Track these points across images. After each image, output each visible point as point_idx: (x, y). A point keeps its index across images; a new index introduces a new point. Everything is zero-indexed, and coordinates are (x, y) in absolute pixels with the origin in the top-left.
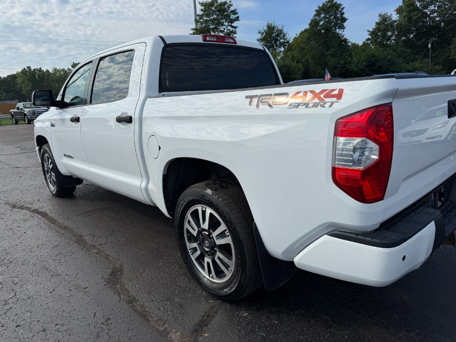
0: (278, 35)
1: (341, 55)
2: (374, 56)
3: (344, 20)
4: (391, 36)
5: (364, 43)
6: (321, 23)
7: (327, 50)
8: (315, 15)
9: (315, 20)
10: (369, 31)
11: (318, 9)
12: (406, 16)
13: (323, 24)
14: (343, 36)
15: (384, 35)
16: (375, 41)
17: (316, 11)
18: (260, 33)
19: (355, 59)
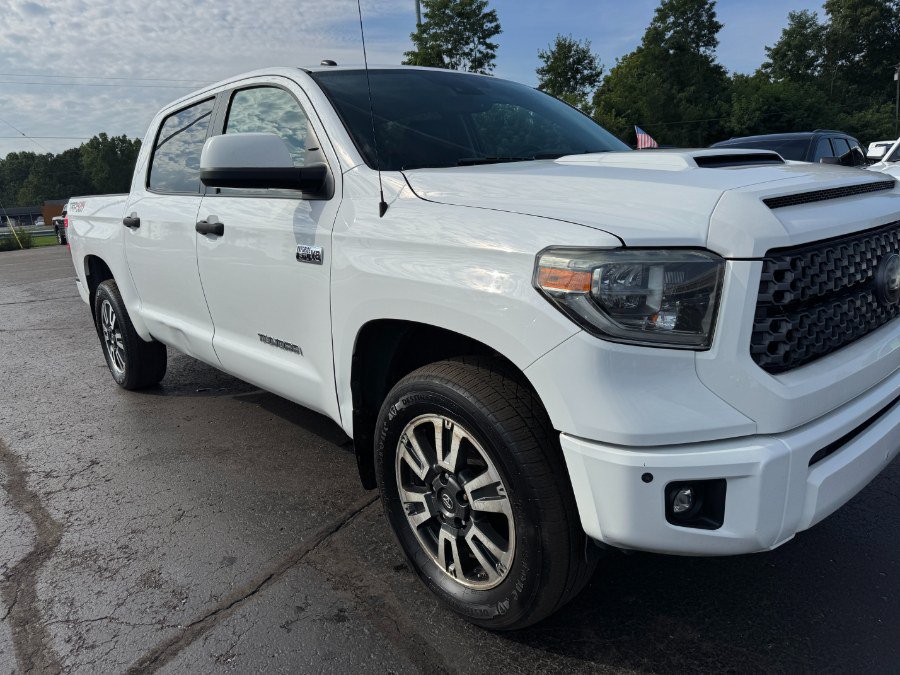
0: (579, 61)
2: (778, 99)
3: (716, 27)
4: (815, 58)
5: (758, 72)
6: (669, 35)
7: (681, 90)
9: (655, 29)
10: (768, 49)
12: (846, 17)
13: (672, 36)
14: (713, 60)
15: (800, 56)
16: (781, 68)
17: (658, 10)
18: (542, 57)
19: (736, 107)
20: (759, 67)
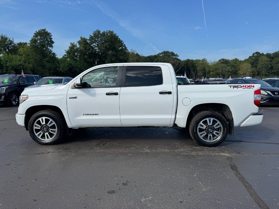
1: (53, 62)
8: (34, 36)
11: (36, 33)
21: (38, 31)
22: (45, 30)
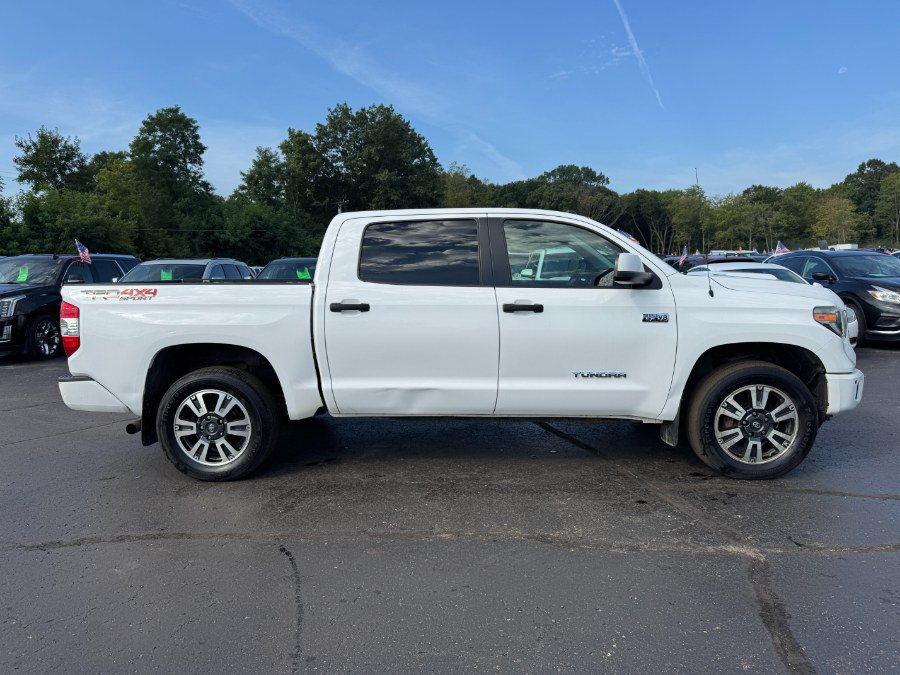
0: (69, 158)
1: (203, 211)
2: (260, 219)
3: (201, 149)
4: (279, 188)
5: (236, 192)
6: (157, 147)
7: (174, 200)
8: (142, 131)
9: (146, 139)
10: (244, 175)
11: (149, 120)
12: (298, 159)
13: (160, 150)
14: (200, 176)
15: (269, 186)
16: (256, 192)
17: (145, 123)
18: (21, 145)
19: (228, 221)
20: (237, 187)
21: (154, 115)
22: (177, 110)
